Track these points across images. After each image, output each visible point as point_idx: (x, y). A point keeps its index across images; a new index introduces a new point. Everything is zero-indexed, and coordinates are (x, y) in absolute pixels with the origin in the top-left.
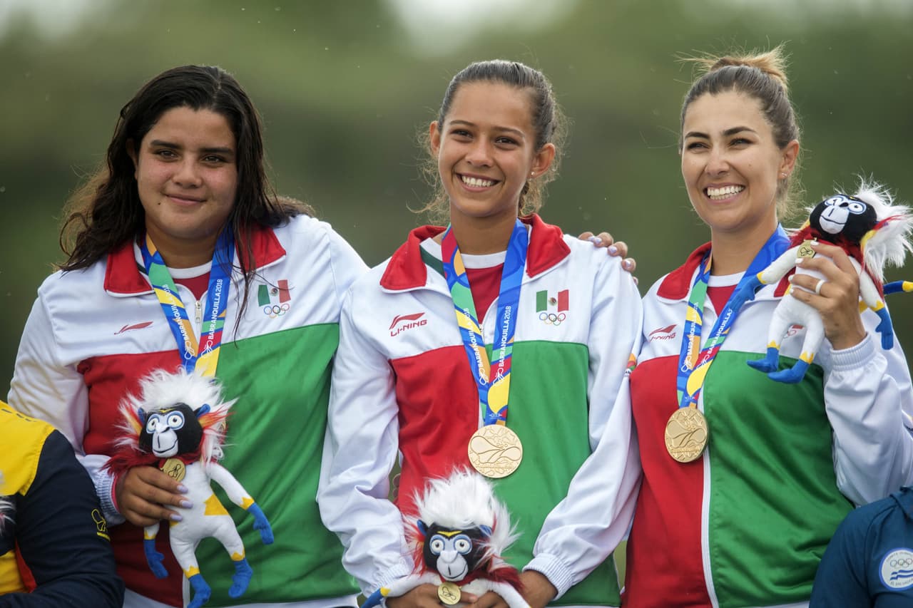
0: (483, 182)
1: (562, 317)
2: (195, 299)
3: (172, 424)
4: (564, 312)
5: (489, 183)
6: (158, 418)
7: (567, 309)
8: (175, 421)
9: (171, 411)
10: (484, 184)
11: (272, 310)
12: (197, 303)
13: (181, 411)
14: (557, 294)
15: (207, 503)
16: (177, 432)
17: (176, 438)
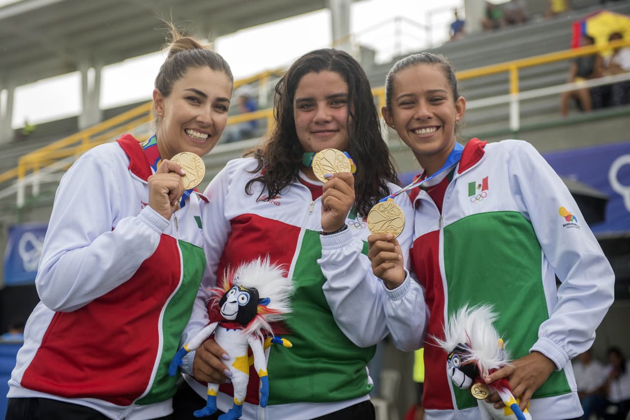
0: (430, 129)
1: (484, 195)
2: (312, 199)
3: (240, 300)
4: (485, 191)
5: (434, 129)
6: (236, 290)
7: (488, 189)
8: (243, 299)
9: (245, 291)
10: (432, 130)
11: (355, 224)
12: (312, 202)
13: (250, 295)
14: (482, 181)
15: (238, 359)
16: (240, 307)
17: (237, 310)
